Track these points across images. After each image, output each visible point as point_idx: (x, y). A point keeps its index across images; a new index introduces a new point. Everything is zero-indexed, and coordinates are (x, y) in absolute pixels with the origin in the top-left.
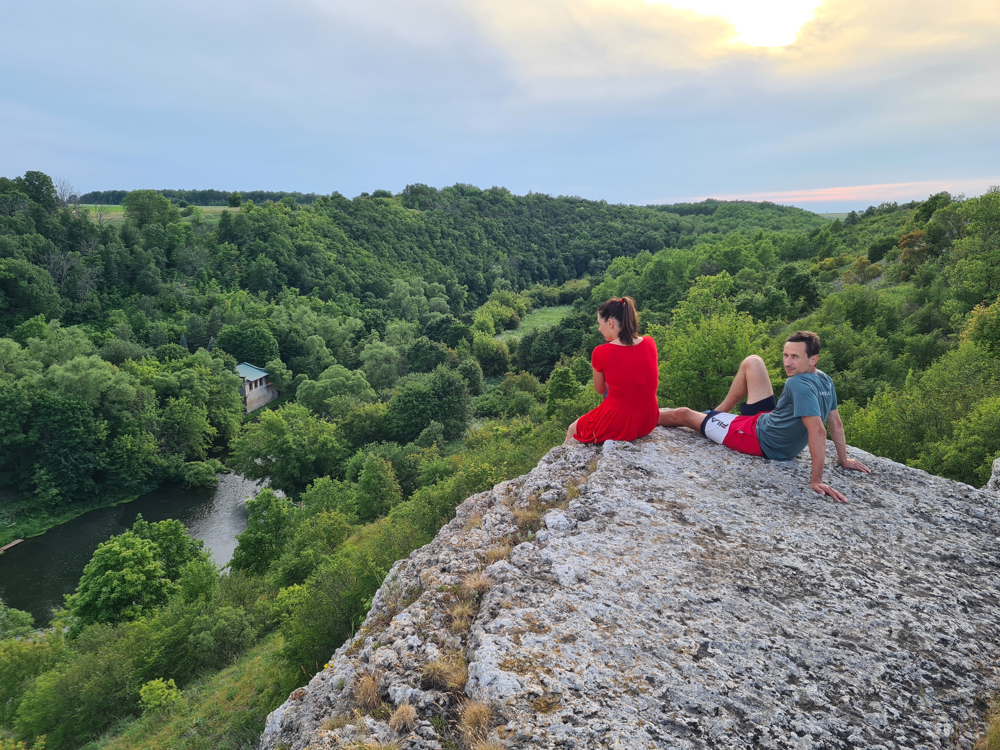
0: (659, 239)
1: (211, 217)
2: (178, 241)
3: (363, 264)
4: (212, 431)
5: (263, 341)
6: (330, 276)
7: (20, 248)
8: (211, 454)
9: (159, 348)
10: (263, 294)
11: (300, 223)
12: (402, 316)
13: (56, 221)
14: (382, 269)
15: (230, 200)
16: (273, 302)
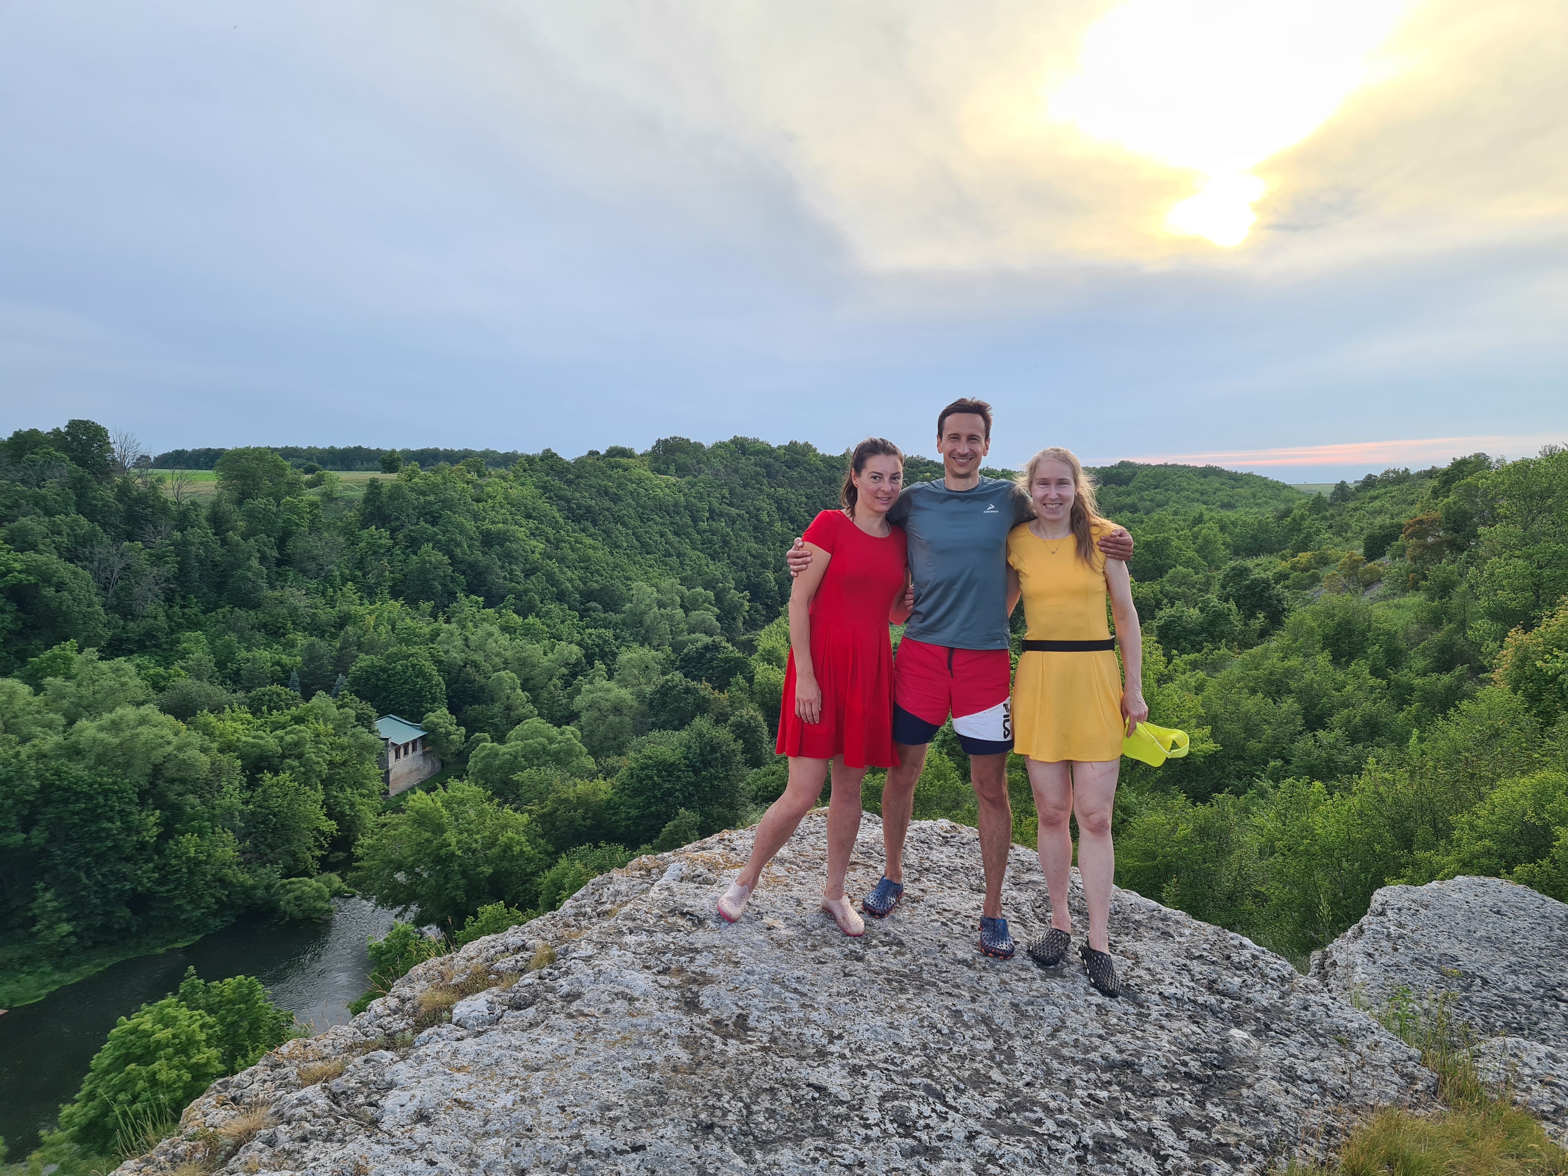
1: (351, 489)
2: (297, 525)
3: (586, 559)
4: (330, 826)
5: (420, 681)
6: (533, 578)
7: (47, 536)
8: (326, 865)
9: (254, 693)
10: (426, 606)
11: (490, 497)
12: (644, 641)
13: (109, 495)
14: (616, 566)
15: (383, 462)
16: (441, 619)
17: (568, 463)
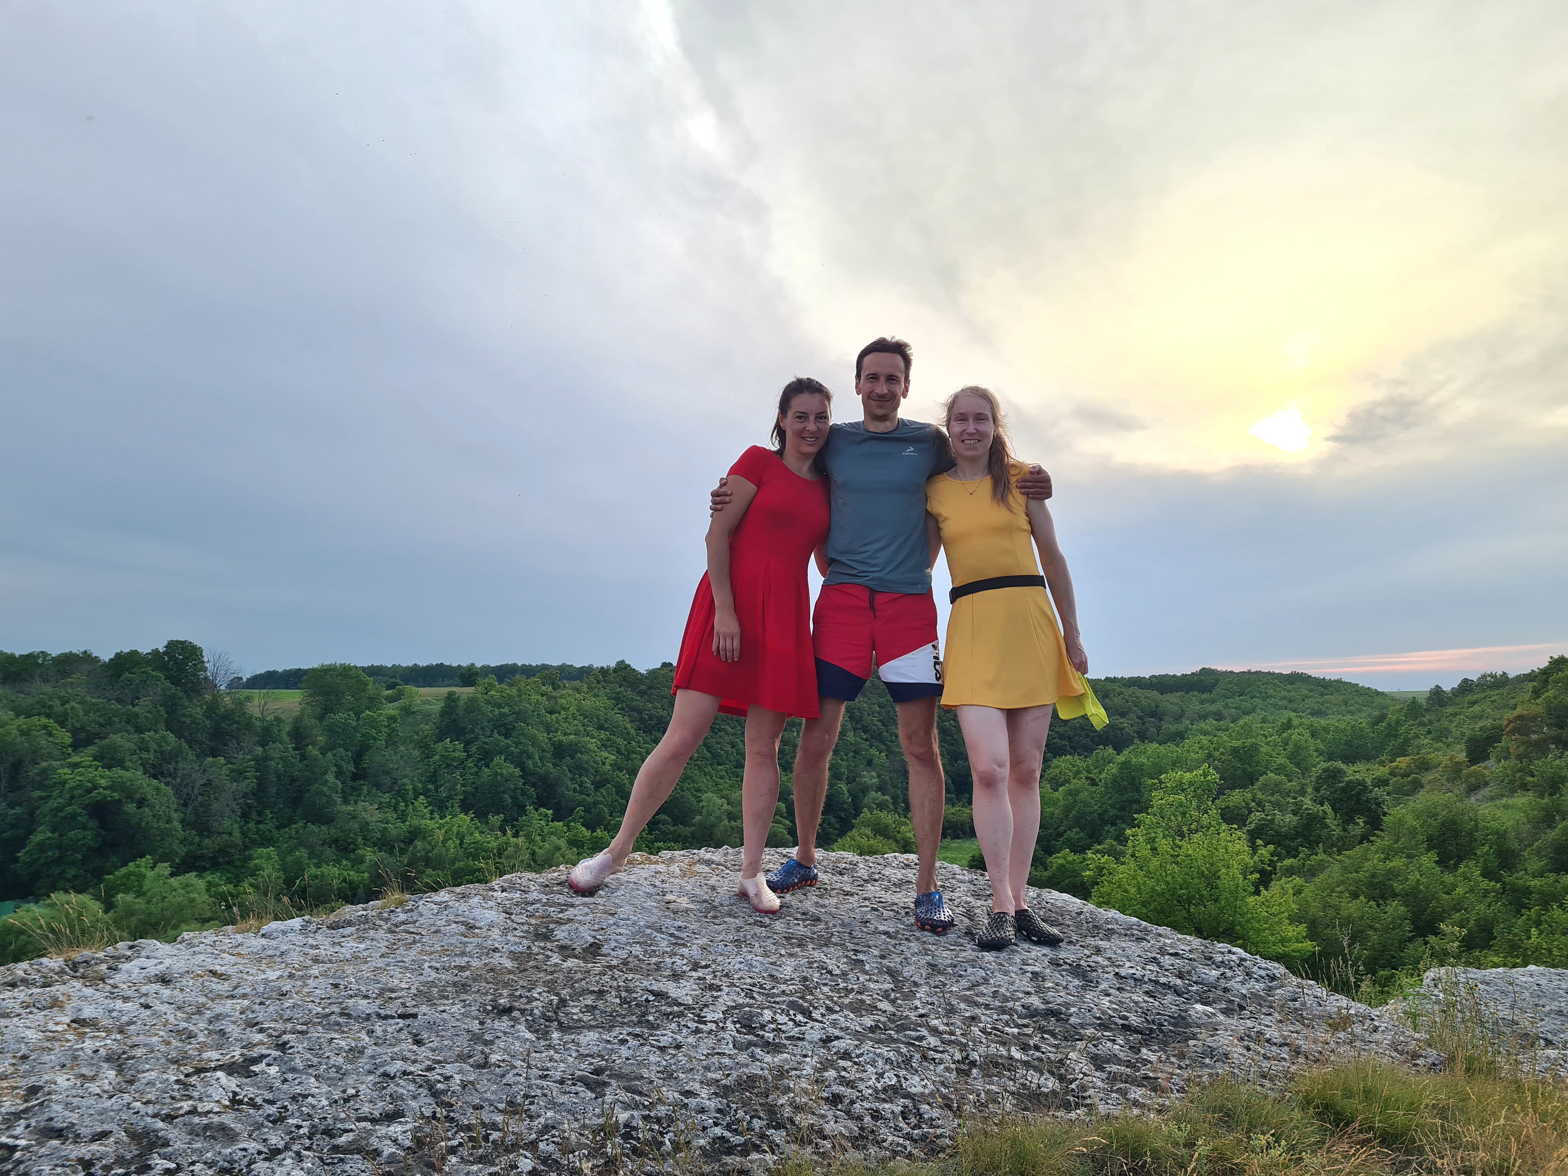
0: (1129, 730)
1: (429, 702)
2: (375, 739)
6: (603, 790)
7: (135, 753)
10: (496, 819)
11: (563, 709)
13: (198, 712)
15: (462, 677)
16: (509, 833)
17: (642, 675)
